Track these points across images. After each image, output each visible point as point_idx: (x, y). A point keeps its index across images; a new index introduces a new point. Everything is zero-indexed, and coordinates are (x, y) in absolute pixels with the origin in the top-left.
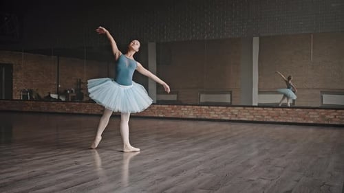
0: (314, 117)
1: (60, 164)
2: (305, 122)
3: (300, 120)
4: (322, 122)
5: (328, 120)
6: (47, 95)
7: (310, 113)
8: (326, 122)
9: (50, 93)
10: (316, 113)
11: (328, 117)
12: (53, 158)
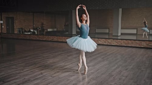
0: (144, 44)
1: (35, 74)
2: (139, 46)
3: (138, 46)
4: (147, 47)
5: (150, 46)
6: (29, 30)
7: (142, 43)
8: (149, 47)
9: (30, 29)
10: (145, 43)
11: (150, 44)
12: (32, 70)
